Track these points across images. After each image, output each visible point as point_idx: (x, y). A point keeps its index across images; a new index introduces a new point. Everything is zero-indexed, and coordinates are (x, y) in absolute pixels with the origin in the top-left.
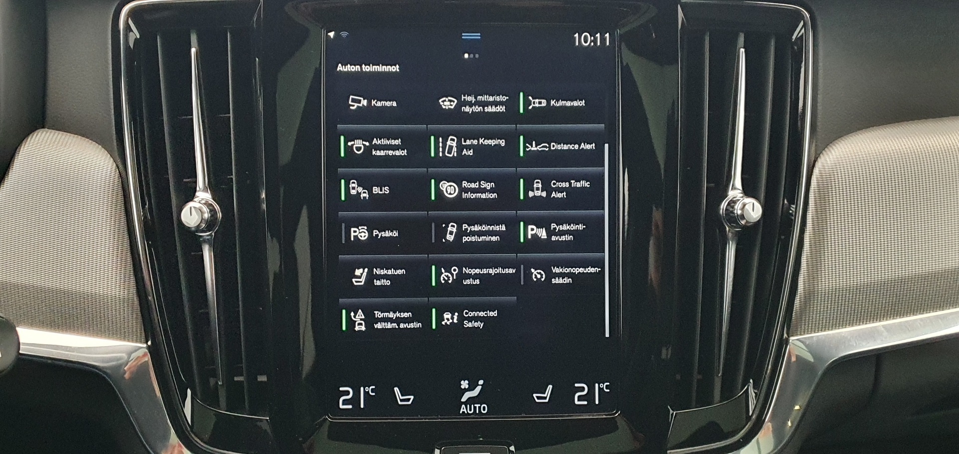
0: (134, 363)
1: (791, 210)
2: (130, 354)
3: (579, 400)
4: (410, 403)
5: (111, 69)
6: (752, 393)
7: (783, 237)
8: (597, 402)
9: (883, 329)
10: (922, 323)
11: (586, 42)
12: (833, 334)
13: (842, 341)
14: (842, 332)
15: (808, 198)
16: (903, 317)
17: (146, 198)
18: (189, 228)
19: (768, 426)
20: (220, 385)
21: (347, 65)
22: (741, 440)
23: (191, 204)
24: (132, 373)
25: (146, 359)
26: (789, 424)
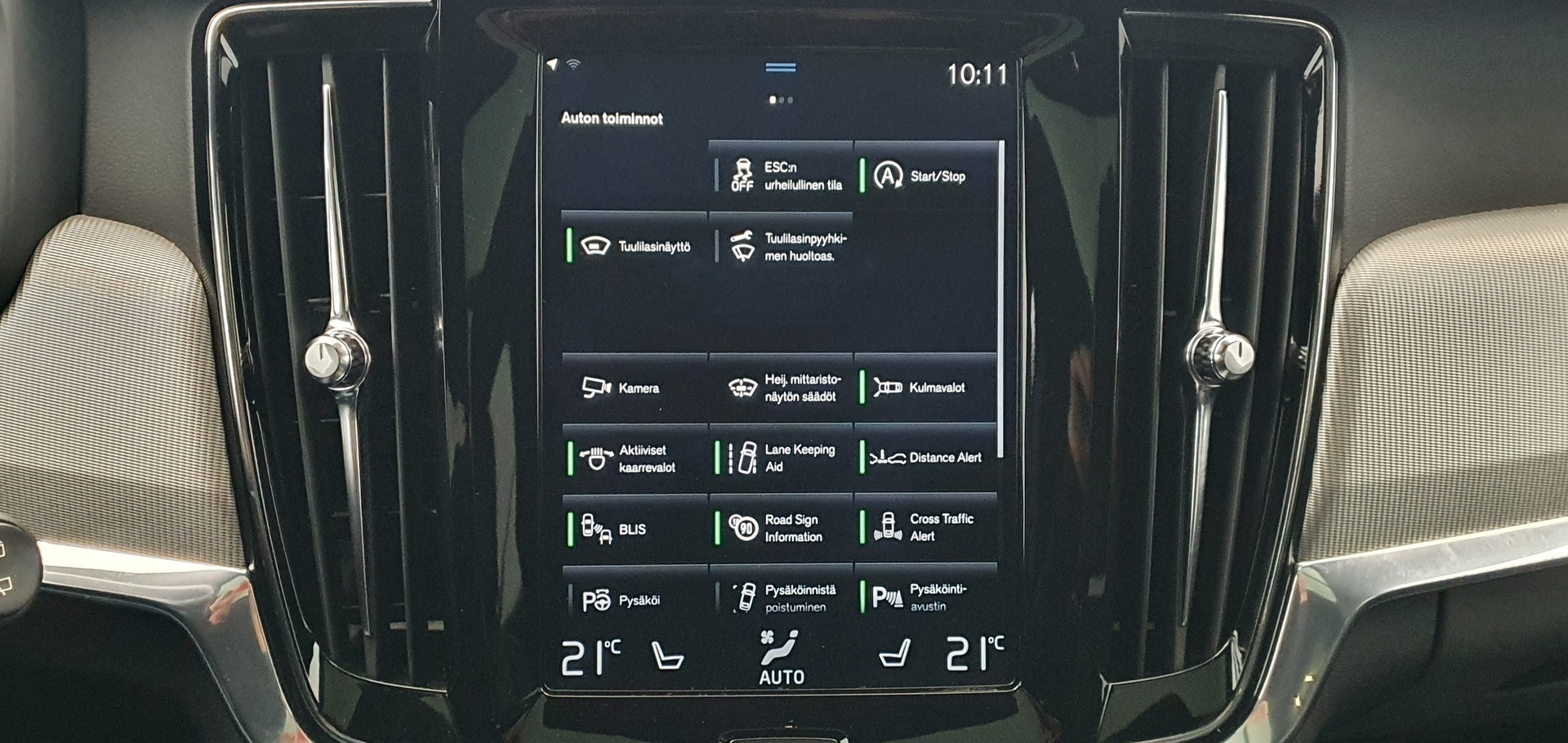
0: (225, 600)
1: (1301, 354)
2: (219, 586)
3: (953, 664)
4: (677, 667)
5: (191, 118)
6: (1236, 653)
7: (1288, 400)
8: (983, 667)
9: (1449, 549)
10: (1512, 540)
11: (968, 78)
12: (1369, 557)
13: (1384, 568)
14: (1383, 555)
15: (1329, 335)
16: (1482, 531)
17: (248, 330)
18: (319, 378)
19: (1262, 708)
20: (367, 636)
21: (578, 114)
22: (1219, 730)
23: (321, 339)
24: (221, 617)
25: (245, 593)
26: (1298, 702)
